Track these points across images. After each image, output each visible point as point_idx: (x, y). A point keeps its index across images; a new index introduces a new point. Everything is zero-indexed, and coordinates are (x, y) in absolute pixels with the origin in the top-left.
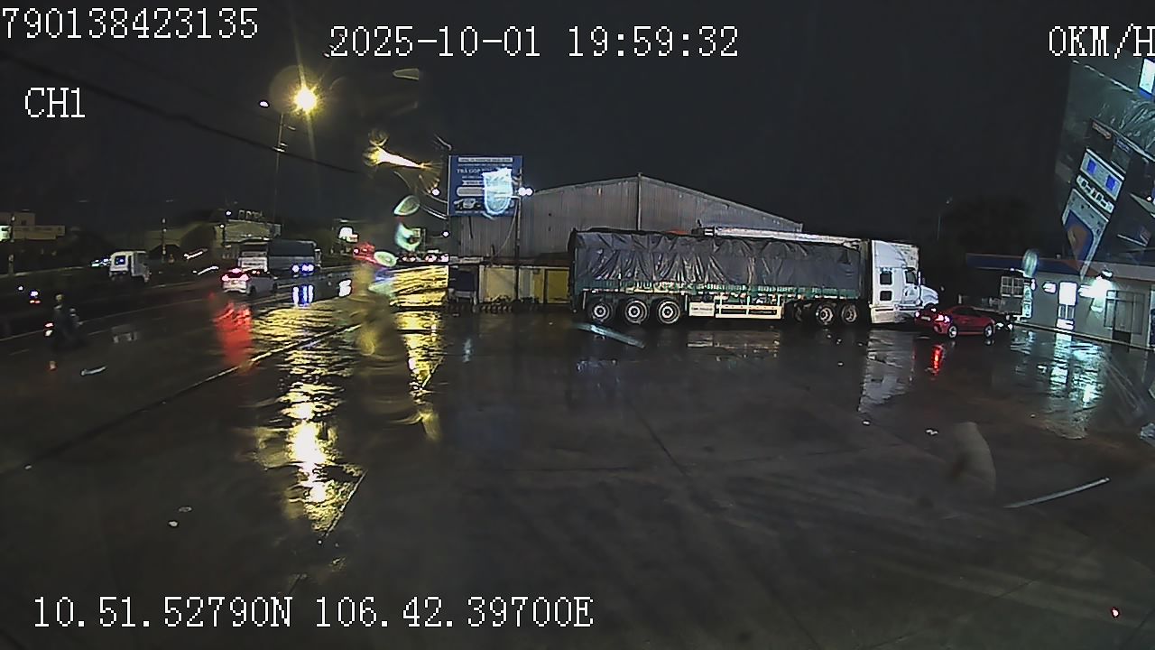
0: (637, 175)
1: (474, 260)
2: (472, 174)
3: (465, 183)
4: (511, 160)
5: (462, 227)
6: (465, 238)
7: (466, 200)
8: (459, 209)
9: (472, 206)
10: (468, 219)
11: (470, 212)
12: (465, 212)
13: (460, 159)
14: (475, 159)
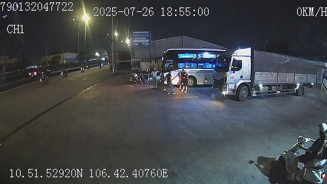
0: (182, 36)
1: (139, 60)
2: (138, 36)
3: (135, 38)
4: (148, 32)
5: (135, 51)
6: (136, 53)
7: (136, 43)
8: (134, 46)
9: (138, 45)
10: (137, 49)
11: (137, 47)
12: (136, 47)
13: (134, 33)
14: (138, 32)
